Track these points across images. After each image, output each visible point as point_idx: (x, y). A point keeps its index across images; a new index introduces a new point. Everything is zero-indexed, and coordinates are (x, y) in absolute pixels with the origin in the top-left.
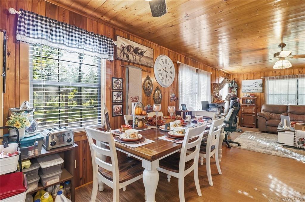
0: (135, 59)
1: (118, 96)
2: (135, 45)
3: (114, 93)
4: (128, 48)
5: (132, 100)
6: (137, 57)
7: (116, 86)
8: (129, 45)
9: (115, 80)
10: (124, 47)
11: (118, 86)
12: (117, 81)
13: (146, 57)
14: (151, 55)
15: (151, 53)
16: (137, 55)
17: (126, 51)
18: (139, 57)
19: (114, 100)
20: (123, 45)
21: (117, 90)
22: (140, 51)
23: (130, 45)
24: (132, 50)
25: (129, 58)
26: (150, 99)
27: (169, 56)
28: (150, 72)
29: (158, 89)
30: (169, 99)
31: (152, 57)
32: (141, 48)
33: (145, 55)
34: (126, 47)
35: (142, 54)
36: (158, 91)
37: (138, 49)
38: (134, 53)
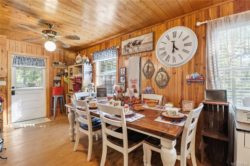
0: (133, 50)
1: (123, 79)
3: (121, 77)
4: (128, 46)
5: (132, 82)
6: (135, 48)
7: (122, 73)
8: (128, 42)
9: (121, 69)
10: (125, 46)
11: (123, 73)
12: (122, 69)
16: (135, 46)
17: (127, 48)
18: (137, 47)
19: (121, 82)
21: (123, 76)
23: (130, 42)
24: (131, 45)
25: (129, 52)
26: (151, 81)
27: (183, 24)
28: (151, 55)
29: (162, 71)
30: (185, 82)
31: (151, 40)
32: (138, 39)
33: (143, 43)
34: (127, 45)
35: (140, 43)
36: (162, 73)
37: (136, 41)
38: (133, 47)
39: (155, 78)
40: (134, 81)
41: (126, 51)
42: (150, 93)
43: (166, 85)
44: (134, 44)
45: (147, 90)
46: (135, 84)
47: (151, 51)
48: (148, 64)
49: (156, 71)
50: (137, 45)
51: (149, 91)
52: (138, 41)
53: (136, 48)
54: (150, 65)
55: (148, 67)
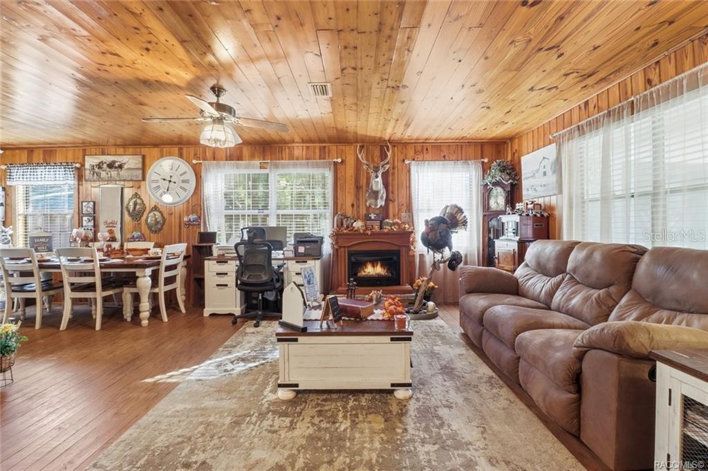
0: (109, 175)
1: (89, 221)
2: (109, 159)
3: (84, 217)
4: (100, 166)
5: (106, 225)
6: (112, 173)
7: (87, 210)
9: (84, 204)
10: (93, 166)
11: (89, 210)
12: (87, 204)
13: (129, 169)
14: (137, 164)
15: (136, 162)
16: (113, 169)
17: (97, 170)
18: (116, 172)
19: (84, 225)
20: (93, 164)
21: (87, 215)
22: (117, 164)
23: (102, 161)
24: (105, 166)
25: (102, 176)
26: (139, 224)
27: (181, 156)
28: (139, 187)
29: (156, 210)
30: (182, 224)
31: (140, 166)
32: (119, 159)
33: (126, 167)
34: (96, 165)
35: (121, 167)
36: (156, 213)
37: (114, 162)
38: (108, 170)
39: (146, 220)
40: (111, 223)
41: (95, 174)
42: (139, 241)
43: (161, 229)
44: (111, 165)
45: (133, 236)
46: (113, 229)
47: (140, 181)
48: (134, 200)
49: (147, 210)
50: (116, 168)
51: (137, 238)
52: (118, 163)
53: (114, 173)
54: (139, 201)
55: (135, 204)
